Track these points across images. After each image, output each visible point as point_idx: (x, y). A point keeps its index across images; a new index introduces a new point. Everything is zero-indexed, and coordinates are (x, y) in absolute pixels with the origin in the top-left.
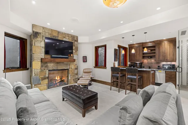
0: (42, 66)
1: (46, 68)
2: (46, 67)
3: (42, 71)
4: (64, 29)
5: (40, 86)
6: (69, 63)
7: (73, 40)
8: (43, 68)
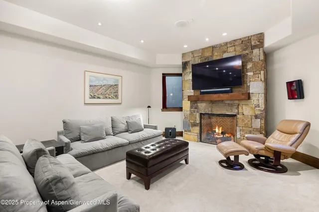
0: (191, 107)
1: (196, 110)
2: (196, 108)
3: (191, 113)
4: (207, 39)
5: (189, 133)
6: (237, 102)
7: (245, 50)
8: (192, 110)
